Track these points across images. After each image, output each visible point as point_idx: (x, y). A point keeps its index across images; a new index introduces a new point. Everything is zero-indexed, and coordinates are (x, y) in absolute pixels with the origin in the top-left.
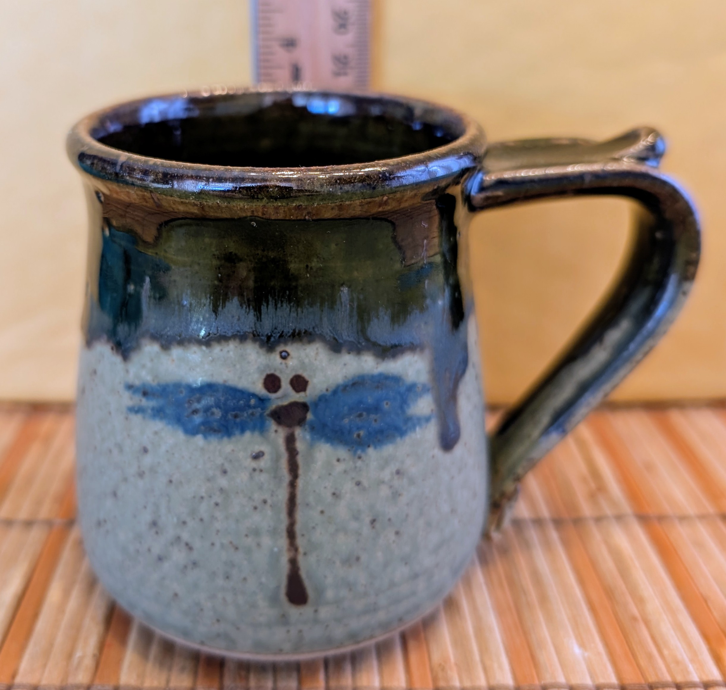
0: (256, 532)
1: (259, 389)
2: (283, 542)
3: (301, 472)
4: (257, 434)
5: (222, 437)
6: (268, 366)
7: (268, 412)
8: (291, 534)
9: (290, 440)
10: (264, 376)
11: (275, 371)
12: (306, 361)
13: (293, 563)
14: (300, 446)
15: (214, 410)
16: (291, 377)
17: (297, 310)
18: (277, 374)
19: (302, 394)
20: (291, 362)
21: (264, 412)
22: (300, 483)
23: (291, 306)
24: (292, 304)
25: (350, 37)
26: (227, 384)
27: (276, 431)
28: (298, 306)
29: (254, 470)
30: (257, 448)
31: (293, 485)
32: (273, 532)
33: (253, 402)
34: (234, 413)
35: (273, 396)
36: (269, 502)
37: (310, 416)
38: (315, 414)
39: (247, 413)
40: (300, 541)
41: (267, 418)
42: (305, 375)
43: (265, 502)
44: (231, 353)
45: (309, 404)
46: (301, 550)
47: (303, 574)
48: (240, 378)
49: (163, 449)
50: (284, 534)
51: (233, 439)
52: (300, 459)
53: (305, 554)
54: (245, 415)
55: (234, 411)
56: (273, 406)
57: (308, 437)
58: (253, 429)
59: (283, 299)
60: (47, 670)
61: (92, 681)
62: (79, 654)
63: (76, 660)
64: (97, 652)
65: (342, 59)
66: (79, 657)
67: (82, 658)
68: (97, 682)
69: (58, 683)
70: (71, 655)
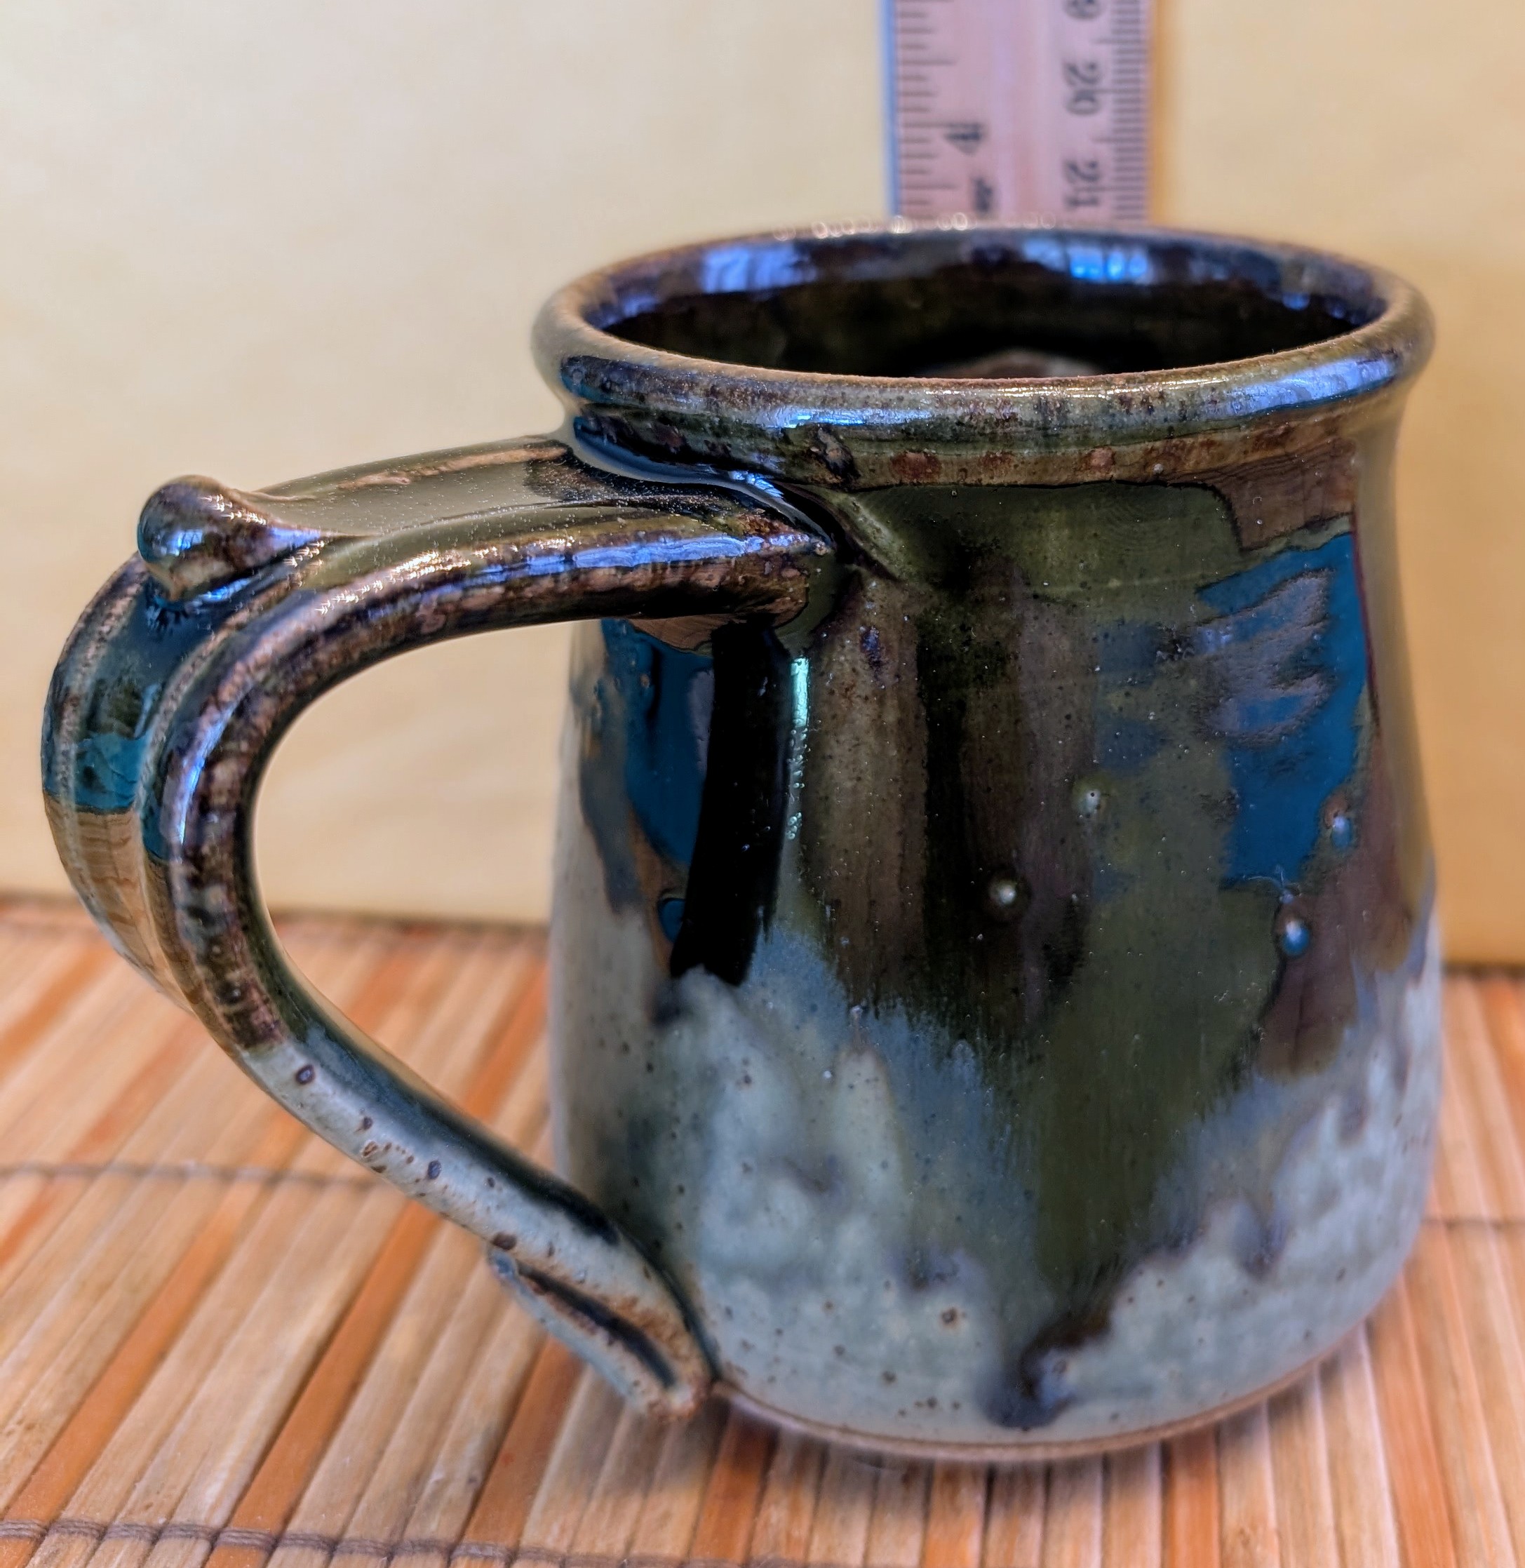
25: (1103, 120)
60: (363, 1505)
61: (462, 1534)
62: (437, 1475)
63: (429, 1488)
64: (478, 1474)
65: (1085, 170)
66: (437, 1482)
67: (443, 1484)
68: (469, 1538)
69: (382, 1536)
70: (419, 1478)
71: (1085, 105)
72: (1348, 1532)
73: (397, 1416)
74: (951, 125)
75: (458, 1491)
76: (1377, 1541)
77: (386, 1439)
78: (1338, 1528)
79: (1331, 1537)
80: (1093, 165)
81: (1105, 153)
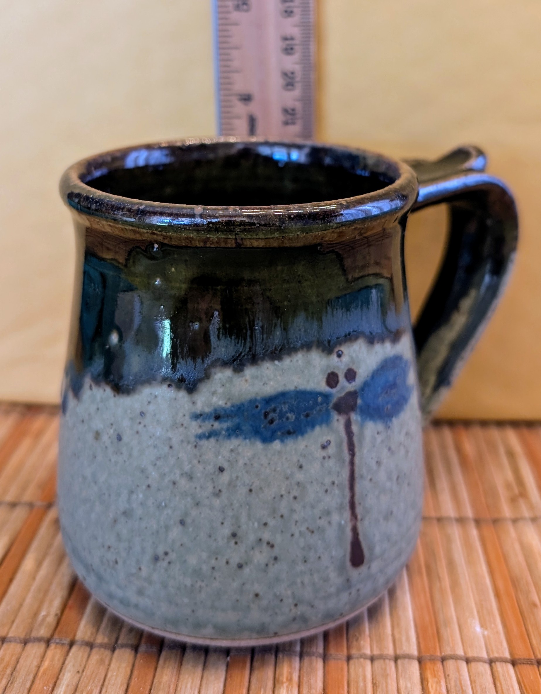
0: (328, 513)
1: (323, 387)
2: (347, 514)
3: (356, 450)
4: (324, 426)
5: (297, 437)
6: (328, 366)
7: (331, 405)
8: (352, 506)
9: (348, 425)
10: (326, 376)
11: (334, 369)
12: (354, 355)
13: (355, 530)
14: (355, 428)
15: (289, 415)
16: (345, 371)
17: (347, 315)
18: (336, 371)
19: (353, 383)
20: (345, 359)
21: (329, 406)
22: (357, 460)
23: (342, 312)
24: (343, 311)
26: (298, 389)
27: (338, 420)
28: (347, 311)
29: (324, 458)
30: (325, 439)
31: (352, 463)
32: (340, 508)
33: (320, 399)
34: (305, 413)
35: (334, 391)
36: (336, 482)
37: (359, 401)
38: (363, 398)
39: (316, 410)
40: (359, 510)
41: (331, 410)
42: (354, 367)
43: (333, 483)
44: (300, 362)
45: (358, 391)
46: (359, 517)
47: (361, 538)
48: (308, 381)
49: (241, 462)
50: (348, 507)
51: (306, 436)
52: (355, 439)
53: (362, 520)
54: (315, 412)
55: (305, 411)
56: (334, 400)
57: (359, 419)
58: (321, 424)
59: (337, 307)
60: (15, 625)
61: (52, 636)
62: (43, 613)
63: (40, 618)
64: (59, 612)
65: (290, 111)
66: (43, 616)
67: (45, 617)
68: (56, 636)
69: (22, 636)
70: (36, 615)
71: (290, 87)
72: (397, 636)
73: (28, 590)
74: (240, 95)
75: (51, 620)
76: (408, 639)
77: (24, 600)
78: (393, 635)
79: (390, 638)
80: (293, 110)
81: (298, 105)
